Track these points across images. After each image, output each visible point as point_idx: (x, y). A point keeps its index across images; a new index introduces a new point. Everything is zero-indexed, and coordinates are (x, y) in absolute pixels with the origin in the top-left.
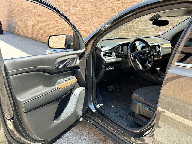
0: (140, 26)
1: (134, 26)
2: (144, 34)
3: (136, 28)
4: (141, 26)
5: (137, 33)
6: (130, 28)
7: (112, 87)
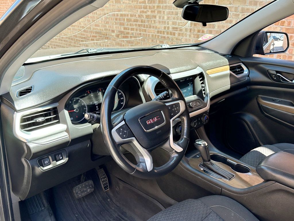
0: (166, 18)
1: (155, 17)
2: (174, 34)
3: (159, 22)
4: (168, 18)
5: (161, 31)
6: (148, 21)
7: (86, 186)
